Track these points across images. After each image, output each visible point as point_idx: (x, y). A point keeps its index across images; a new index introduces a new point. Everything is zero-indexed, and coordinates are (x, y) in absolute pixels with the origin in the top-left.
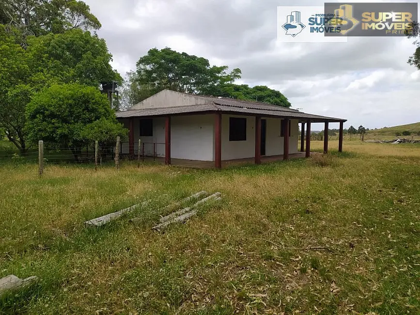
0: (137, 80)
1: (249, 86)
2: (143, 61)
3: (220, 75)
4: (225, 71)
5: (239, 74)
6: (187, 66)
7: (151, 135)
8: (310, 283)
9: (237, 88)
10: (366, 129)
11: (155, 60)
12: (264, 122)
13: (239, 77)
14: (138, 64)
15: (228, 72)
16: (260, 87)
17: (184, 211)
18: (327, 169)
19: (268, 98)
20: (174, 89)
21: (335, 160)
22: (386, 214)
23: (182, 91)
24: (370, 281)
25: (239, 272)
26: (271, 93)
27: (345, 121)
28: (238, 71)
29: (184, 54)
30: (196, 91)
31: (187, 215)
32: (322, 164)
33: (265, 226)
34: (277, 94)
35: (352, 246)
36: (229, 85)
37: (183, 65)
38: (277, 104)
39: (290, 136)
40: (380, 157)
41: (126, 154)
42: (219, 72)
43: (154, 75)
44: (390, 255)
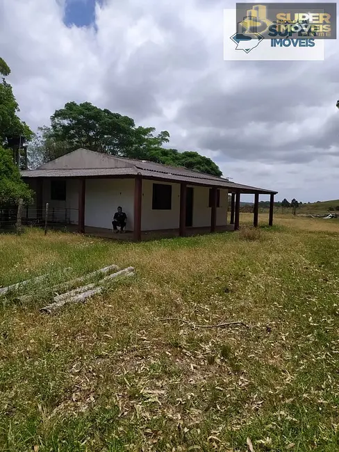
0: (51, 136)
1: (179, 152)
2: (59, 114)
3: (146, 137)
4: (151, 133)
5: (167, 137)
6: (110, 124)
7: (64, 199)
8: (217, 375)
9: (165, 153)
10: (299, 202)
11: (73, 115)
12: (191, 191)
13: (167, 140)
14: (53, 118)
15: (155, 134)
16: (190, 153)
17: (86, 288)
18: (255, 244)
19: (198, 166)
20: (94, 149)
21: (264, 233)
22: (310, 293)
23: (103, 151)
24: (284, 372)
25: (138, 363)
26: (201, 160)
27: (276, 193)
28: (166, 133)
29: (106, 111)
30: (119, 153)
31: (89, 293)
32: (251, 238)
33: (177, 306)
34: (208, 162)
35: (269, 330)
36: (156, 149)
37: (105, 123)
38: (208, 172)
39: (218, 206)
40: (310, 232)
41: (32, 220)
42: (145, 134)
43: (72, 132)
44: (309, 340)
